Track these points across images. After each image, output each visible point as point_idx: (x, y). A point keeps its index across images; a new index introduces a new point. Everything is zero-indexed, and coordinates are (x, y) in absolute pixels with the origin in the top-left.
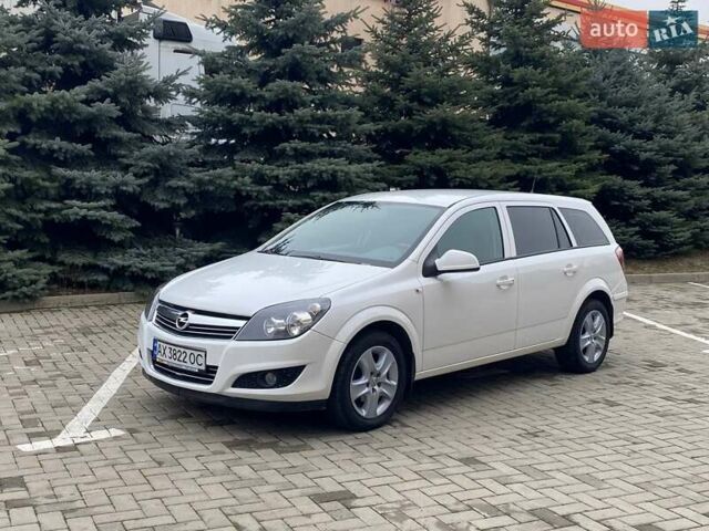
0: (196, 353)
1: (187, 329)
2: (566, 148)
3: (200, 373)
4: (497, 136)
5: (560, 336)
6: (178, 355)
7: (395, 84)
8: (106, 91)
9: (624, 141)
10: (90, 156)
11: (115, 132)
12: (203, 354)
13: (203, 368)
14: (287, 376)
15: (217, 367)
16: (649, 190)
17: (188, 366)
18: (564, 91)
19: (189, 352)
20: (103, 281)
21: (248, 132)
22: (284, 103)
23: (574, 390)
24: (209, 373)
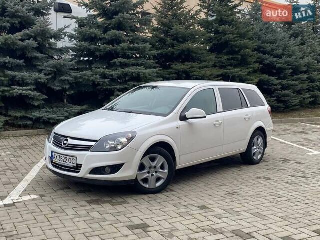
0: (72, 158)
1: (67, 147)
2: (243, 63)
3: (74, 168)
4: (213, 57)
5: (243, 148)
6: (63, 159)
7: (166, 33)
8: (31, 35)
9: (269, 59)
10: (23, 66)
11: (35, 54)
12: (75, 159)
13: (75, 165)
14: (115, 168)
15: (82, 165)
16: (280, 81)
17: (68, 164)
18: (243, 36)
19: (68, 158)
20: (30, 125)
21: (98, 54)
22: (115, 41)
23: (250, 172)
24: (78, 168)
